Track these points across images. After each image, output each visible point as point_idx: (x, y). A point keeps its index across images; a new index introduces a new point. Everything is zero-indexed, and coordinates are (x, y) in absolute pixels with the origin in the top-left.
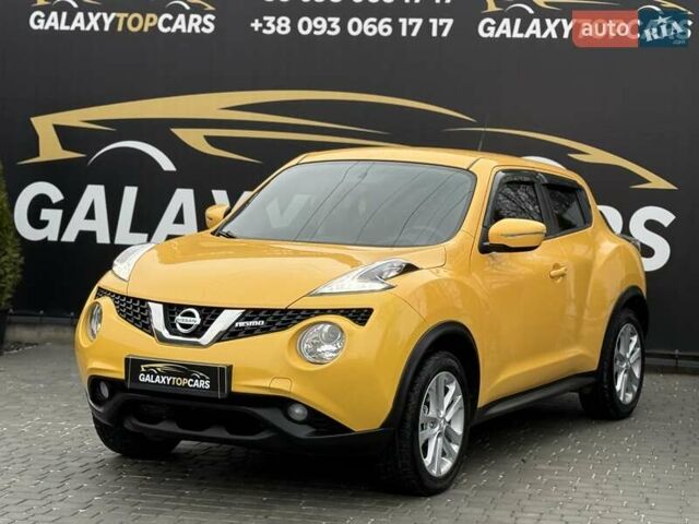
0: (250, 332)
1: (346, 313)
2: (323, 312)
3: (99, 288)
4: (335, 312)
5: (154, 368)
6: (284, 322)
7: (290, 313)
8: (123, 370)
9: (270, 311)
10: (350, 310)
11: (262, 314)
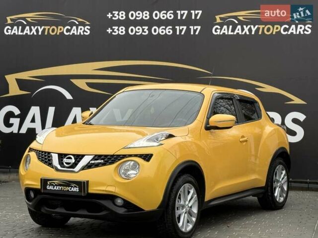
0: (97, 165)
1: (141, 156)
2: (130, 156)
3: (30, 148)
4: (136, 156)
5: (54, 183)
6: (112, 160)
7: (115, 157)
8: (40, 184)
9: (106, 156)
10: (143, 155)
11: (102, 157)
